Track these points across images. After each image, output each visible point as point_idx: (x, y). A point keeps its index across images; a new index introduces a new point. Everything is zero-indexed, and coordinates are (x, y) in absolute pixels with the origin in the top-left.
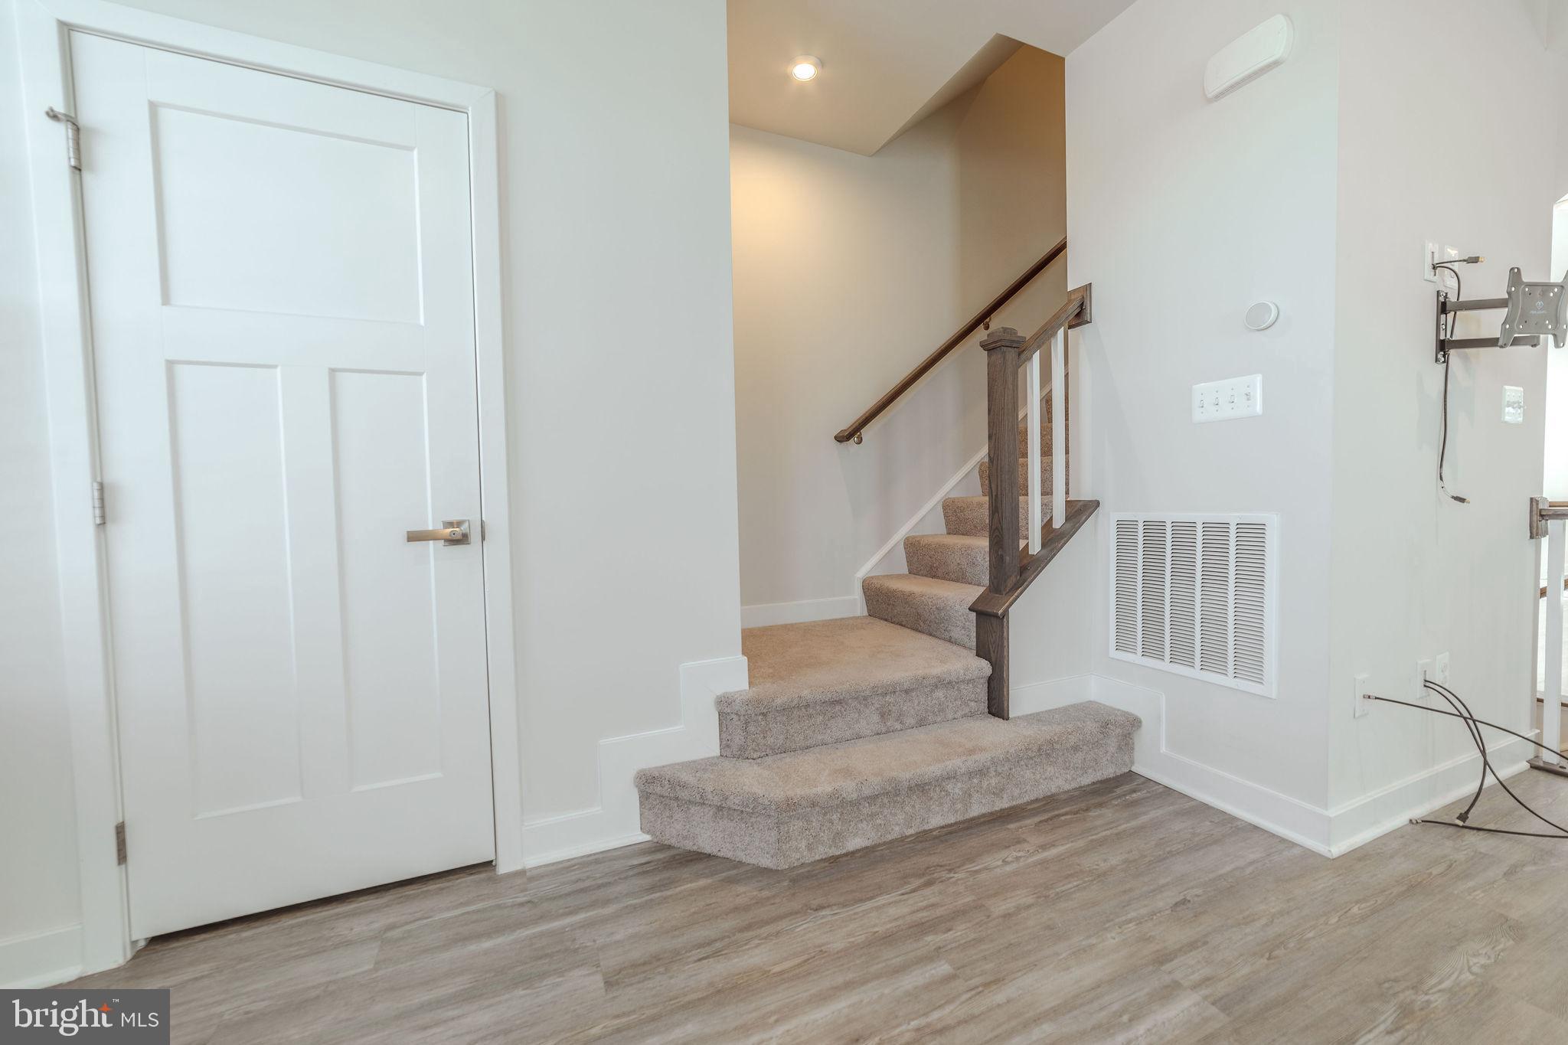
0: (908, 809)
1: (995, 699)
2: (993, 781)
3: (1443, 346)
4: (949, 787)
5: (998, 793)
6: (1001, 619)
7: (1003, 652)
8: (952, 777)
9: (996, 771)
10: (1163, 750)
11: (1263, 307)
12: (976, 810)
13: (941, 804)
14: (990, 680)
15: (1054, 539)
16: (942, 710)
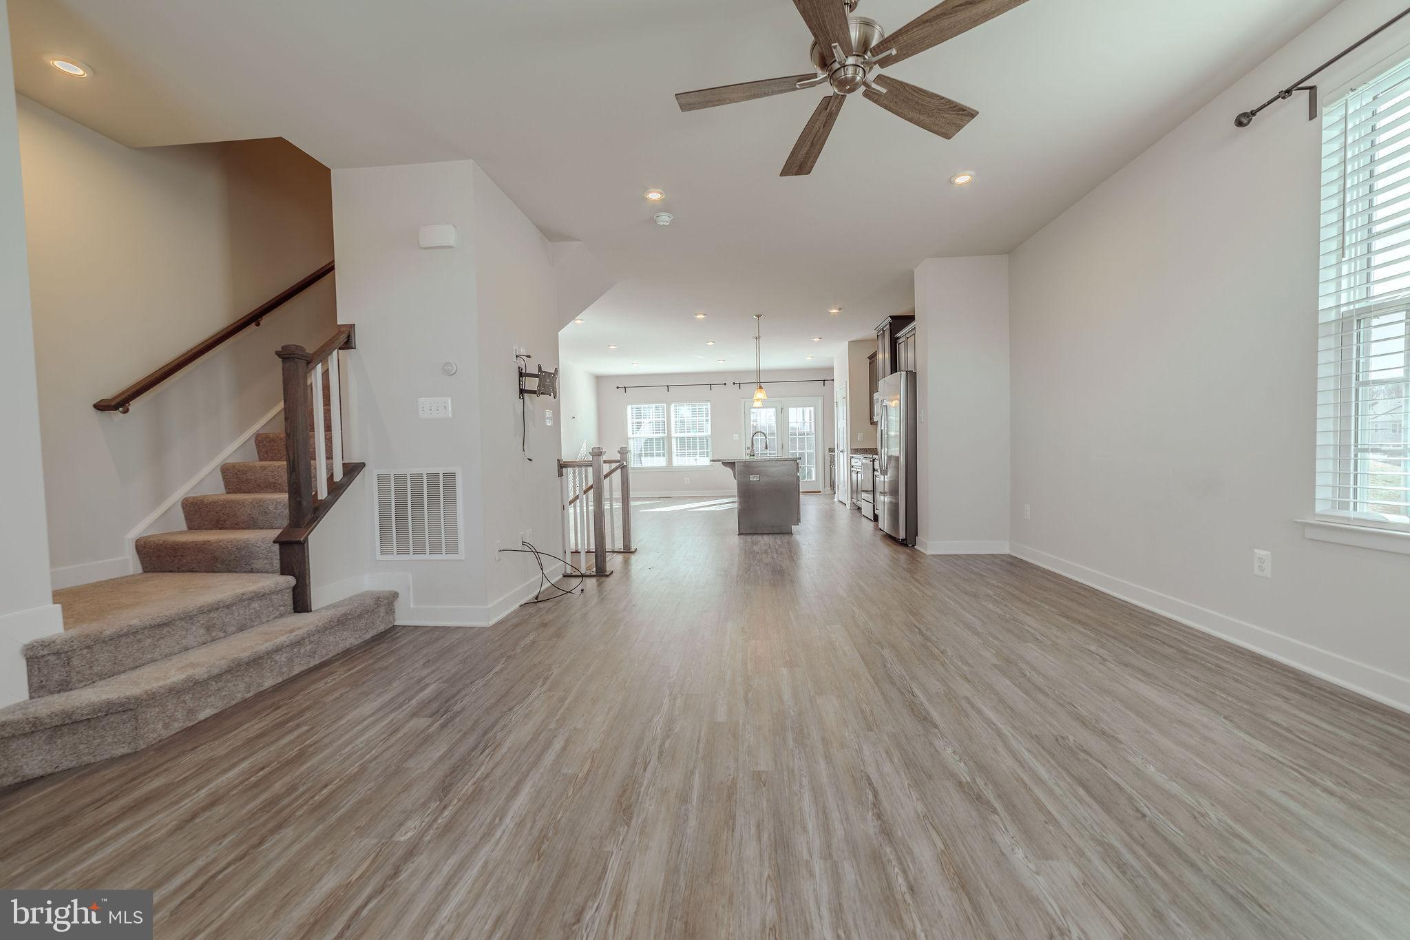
0: (246, 679)
1: (300, 600)
2: (308, 648)
3: (522, 392)
4: (277, 658)
5: (312, 654)
6: (302, 545)
7: (305, 566)
8: (278, 649)
9: (309, 641)
10: (412, 606)
11: (447, 364)
12: (297, 670)
13: (272, 671)
14: (294, 589)
15: (336, 489)
16: (259, 617)
